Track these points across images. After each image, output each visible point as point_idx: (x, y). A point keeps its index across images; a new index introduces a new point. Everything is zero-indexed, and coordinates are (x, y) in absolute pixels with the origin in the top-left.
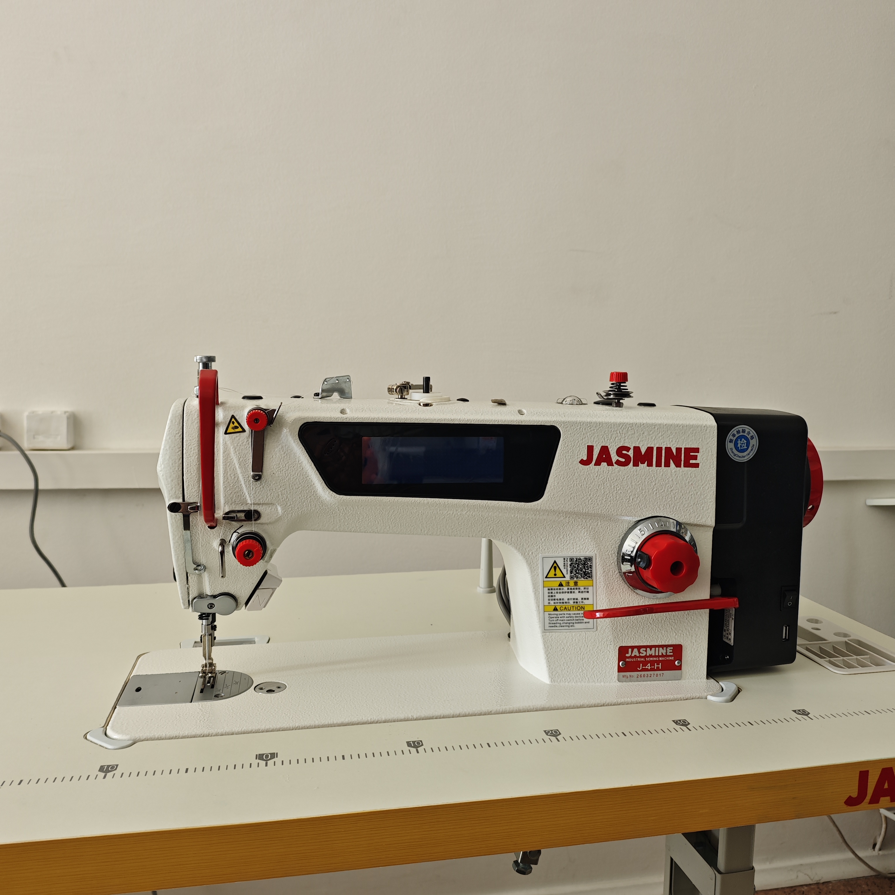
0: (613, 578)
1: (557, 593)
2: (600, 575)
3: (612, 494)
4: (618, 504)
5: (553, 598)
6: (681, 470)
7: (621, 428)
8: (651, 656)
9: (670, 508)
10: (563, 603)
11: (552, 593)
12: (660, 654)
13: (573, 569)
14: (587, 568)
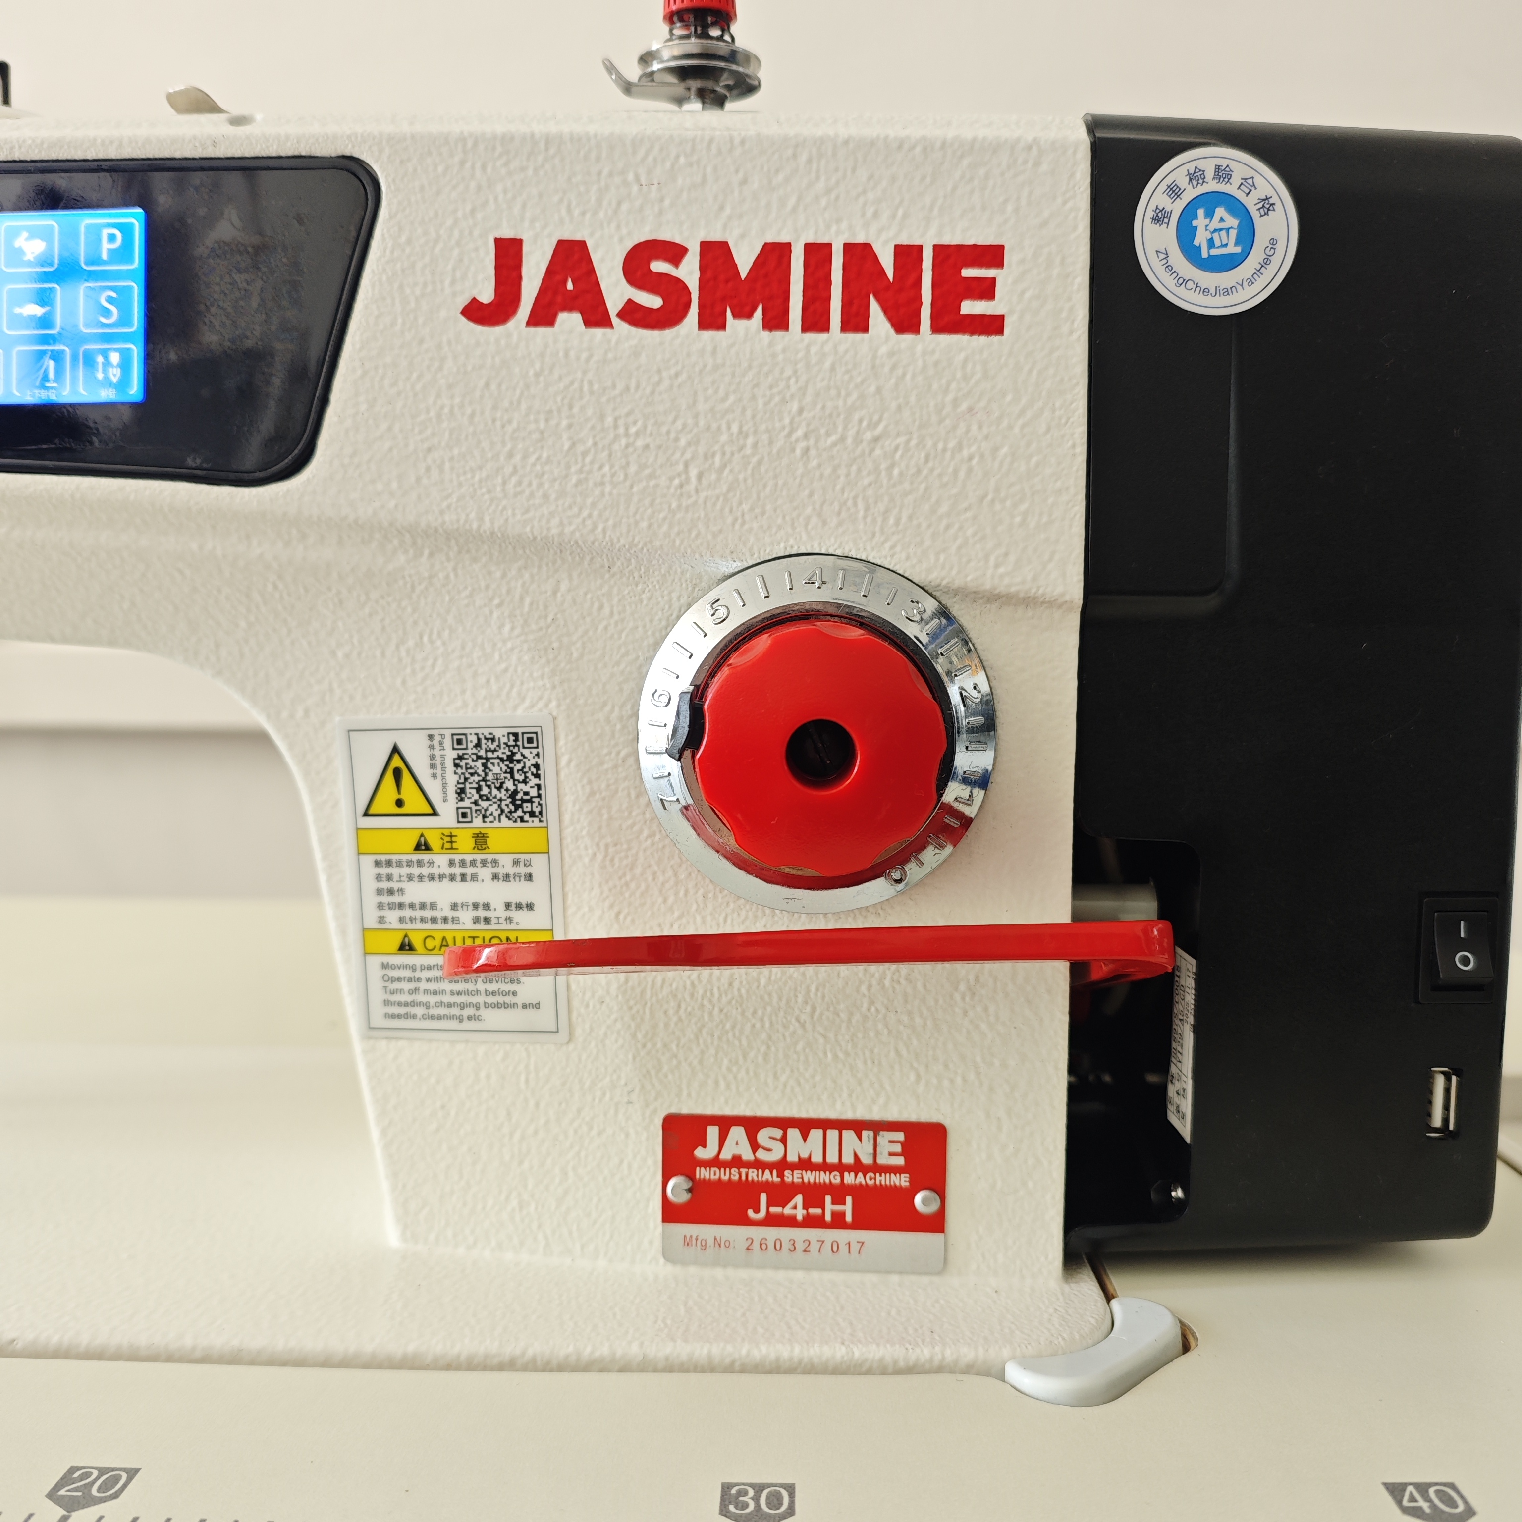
0: (630, 822)
1: (410, 878)
2: (577, 807)
3: (606, 453)
4: (635, 499)
5: (396, 899)
6: (919, 348)
7: (644, 159)
8: (805, 1164)
9: (869, 520)
10: (434, 920)
11: (389, 878)
12: (848, 1159)
13: (466, 779)
14: (521, 778)
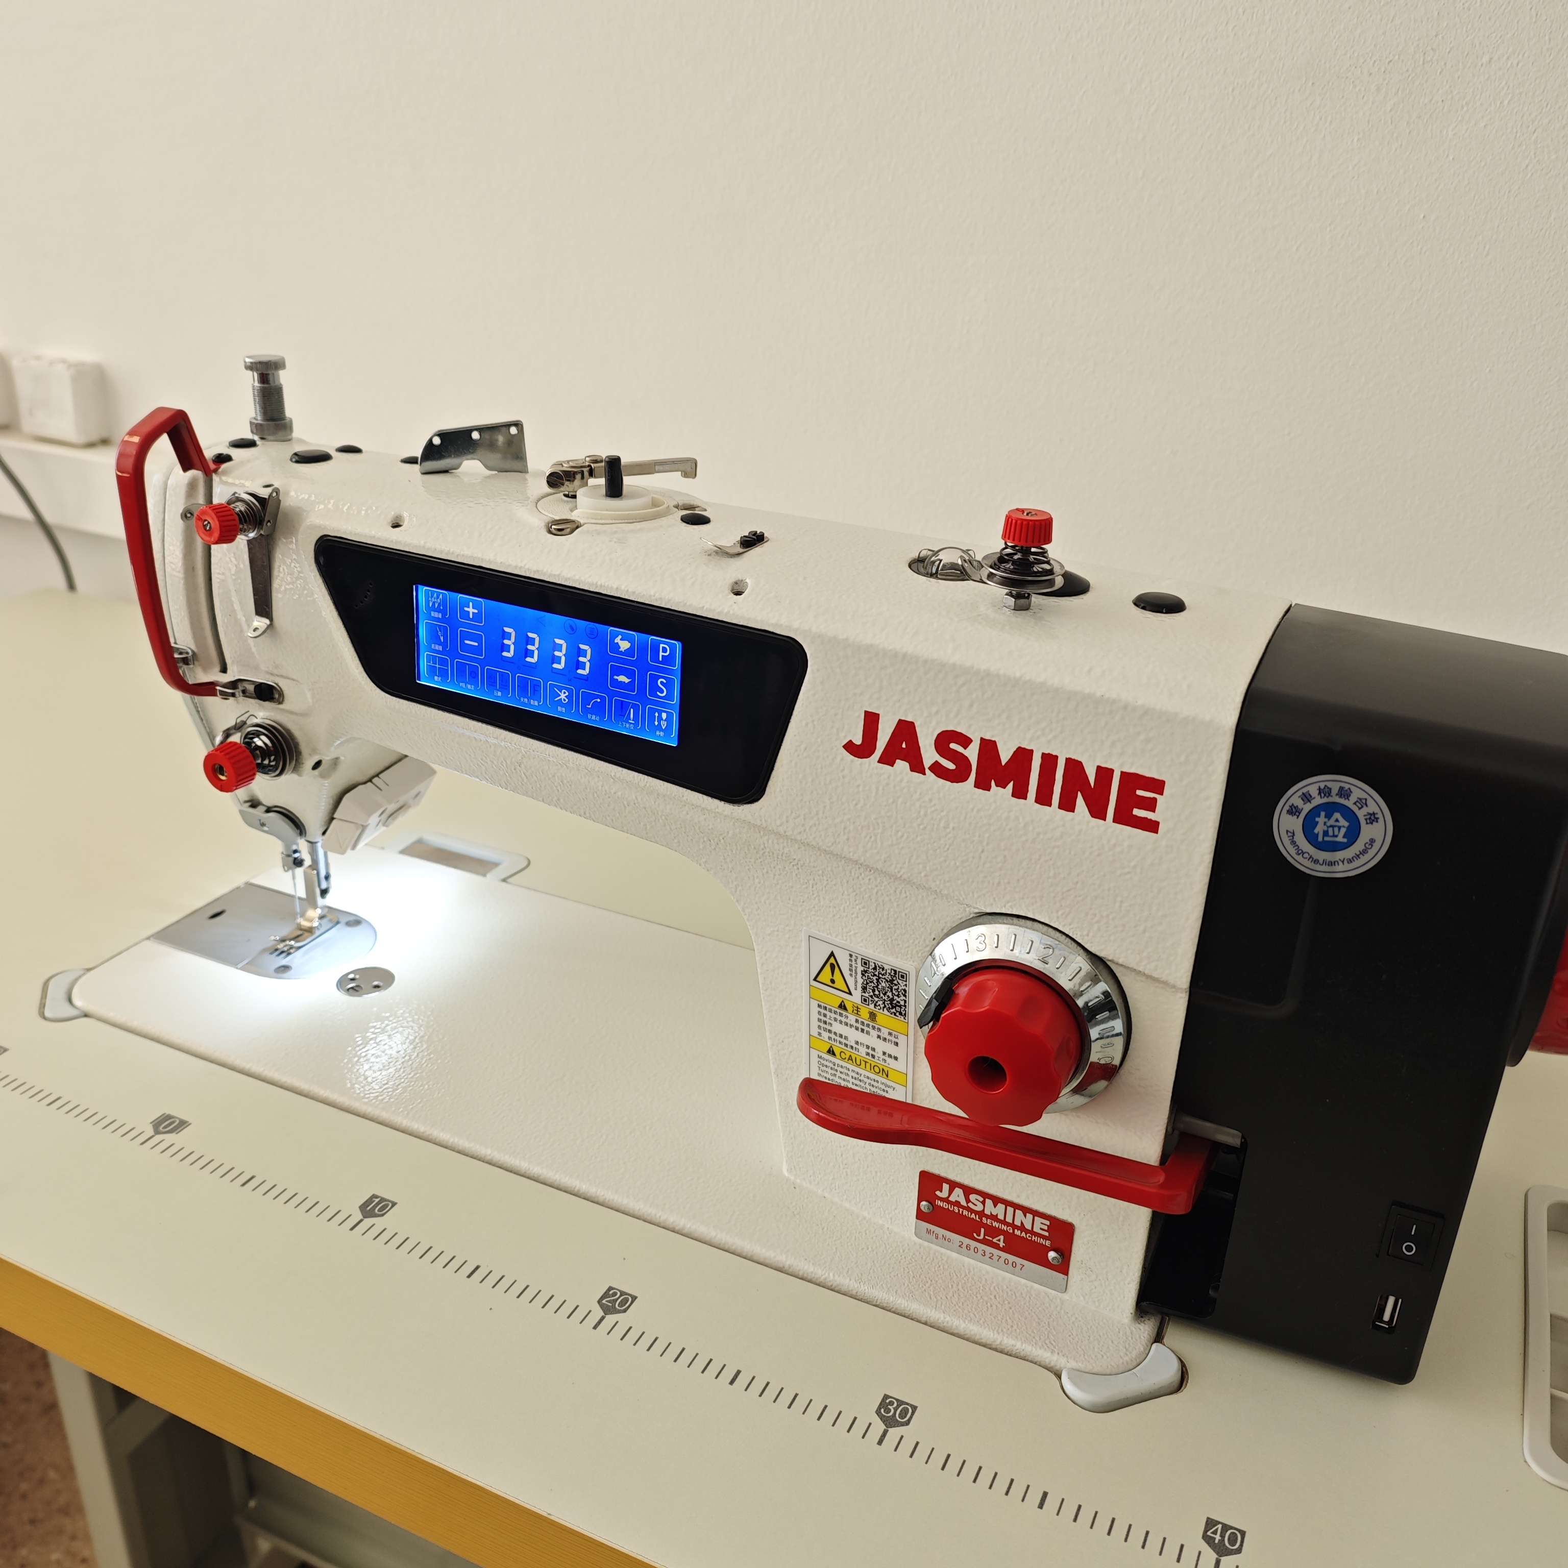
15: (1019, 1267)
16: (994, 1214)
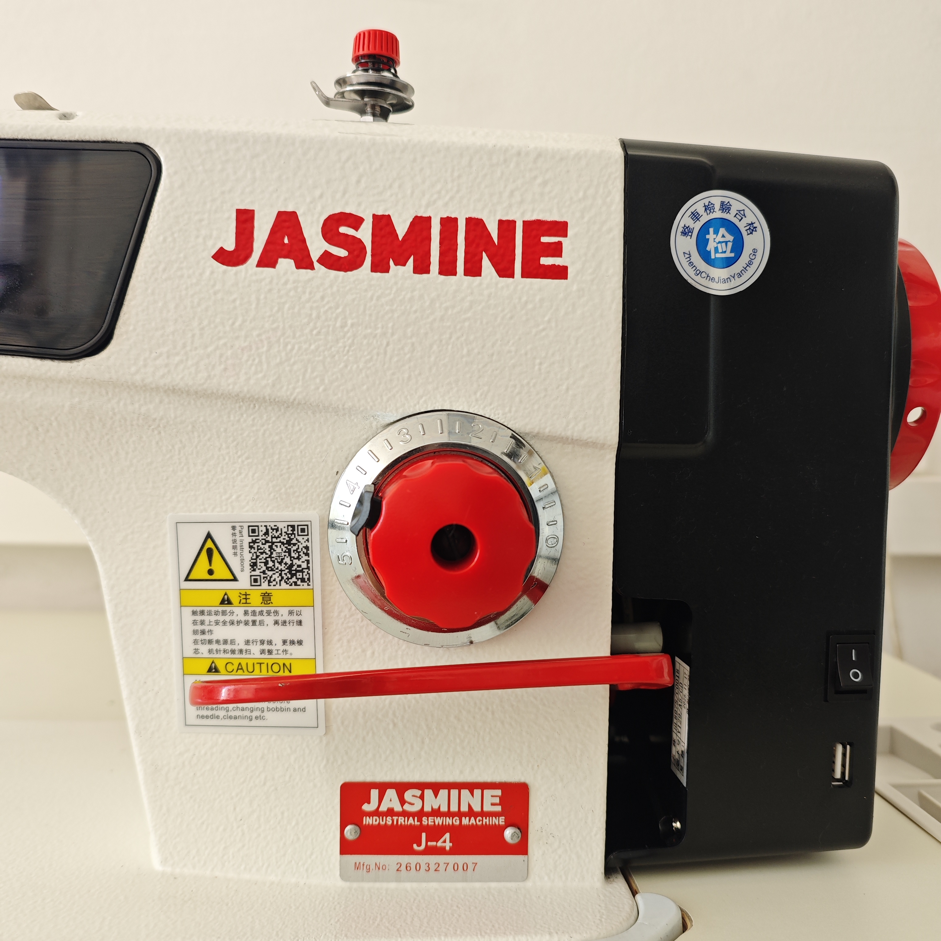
15: (471, 867)
16: (436, 807)
